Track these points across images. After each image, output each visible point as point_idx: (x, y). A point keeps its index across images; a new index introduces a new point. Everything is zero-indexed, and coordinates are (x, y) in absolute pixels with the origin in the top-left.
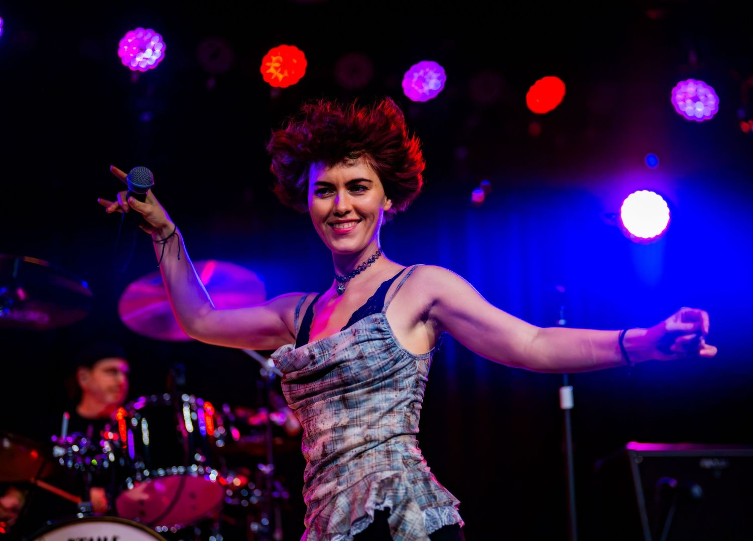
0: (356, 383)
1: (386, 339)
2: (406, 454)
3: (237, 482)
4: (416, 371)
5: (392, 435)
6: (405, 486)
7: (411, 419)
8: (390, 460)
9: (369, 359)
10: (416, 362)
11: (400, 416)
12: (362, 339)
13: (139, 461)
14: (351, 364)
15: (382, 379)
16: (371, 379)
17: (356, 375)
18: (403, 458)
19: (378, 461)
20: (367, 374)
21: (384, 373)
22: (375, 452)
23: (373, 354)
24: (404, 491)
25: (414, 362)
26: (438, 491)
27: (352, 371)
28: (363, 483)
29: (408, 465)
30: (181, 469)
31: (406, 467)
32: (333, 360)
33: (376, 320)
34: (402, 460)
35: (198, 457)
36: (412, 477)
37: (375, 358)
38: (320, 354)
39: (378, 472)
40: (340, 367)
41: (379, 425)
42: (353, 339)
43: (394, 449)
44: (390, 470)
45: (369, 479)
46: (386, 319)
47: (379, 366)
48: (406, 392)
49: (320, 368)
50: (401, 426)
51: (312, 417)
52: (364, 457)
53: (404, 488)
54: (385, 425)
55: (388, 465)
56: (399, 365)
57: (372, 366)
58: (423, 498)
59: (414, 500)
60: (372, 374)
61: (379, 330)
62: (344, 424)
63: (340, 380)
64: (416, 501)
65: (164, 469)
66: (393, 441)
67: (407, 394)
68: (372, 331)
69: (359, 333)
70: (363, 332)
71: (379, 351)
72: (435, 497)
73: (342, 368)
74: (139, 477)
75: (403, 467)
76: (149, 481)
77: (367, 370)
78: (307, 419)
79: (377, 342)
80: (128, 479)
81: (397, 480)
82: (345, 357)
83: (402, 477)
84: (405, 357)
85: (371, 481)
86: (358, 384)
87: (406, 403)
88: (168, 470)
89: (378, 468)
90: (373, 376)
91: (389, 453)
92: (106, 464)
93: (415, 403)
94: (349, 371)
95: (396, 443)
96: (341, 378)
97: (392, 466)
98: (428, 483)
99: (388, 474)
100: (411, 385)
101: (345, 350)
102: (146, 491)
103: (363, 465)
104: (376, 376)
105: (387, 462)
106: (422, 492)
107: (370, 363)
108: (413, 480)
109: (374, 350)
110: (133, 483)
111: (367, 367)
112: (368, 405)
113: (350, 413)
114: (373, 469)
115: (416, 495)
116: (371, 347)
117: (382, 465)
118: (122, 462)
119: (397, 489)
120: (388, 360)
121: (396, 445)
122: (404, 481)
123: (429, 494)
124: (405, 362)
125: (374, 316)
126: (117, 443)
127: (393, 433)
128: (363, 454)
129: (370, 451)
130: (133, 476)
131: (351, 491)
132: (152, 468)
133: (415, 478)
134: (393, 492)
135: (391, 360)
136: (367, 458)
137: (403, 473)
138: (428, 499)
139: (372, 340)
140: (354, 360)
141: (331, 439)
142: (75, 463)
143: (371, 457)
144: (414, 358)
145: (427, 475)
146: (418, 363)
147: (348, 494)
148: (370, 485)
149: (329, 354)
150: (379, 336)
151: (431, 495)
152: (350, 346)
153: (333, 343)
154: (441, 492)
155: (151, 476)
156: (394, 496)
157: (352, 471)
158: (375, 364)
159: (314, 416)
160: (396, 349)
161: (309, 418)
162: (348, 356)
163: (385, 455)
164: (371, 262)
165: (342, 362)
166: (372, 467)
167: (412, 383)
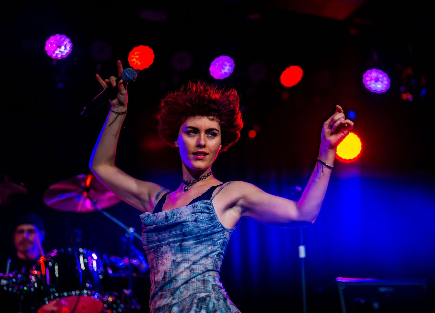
0: (190, 235)
1: (211, 214)
2: (214, 283)
3: (110, 299)
4: (224, 237)
5: (206, 270)
6: (213, 302)
7: (218, 263)
8: (205, 286)
9: (200, 223)
10: (225, 232)
11: (213, 260)
12: (198, 211)
13: (53, 287)
14: (190, 224)
15: (205, 236)
16: (199, 234)
17: (191, 231)
18: (213, 285)
19: (197, 286)
20: (197, 231)
21: (207, 232)
22: (197, 281)
23: (203, 220)
24: (212, 305)
25: (224, 231)
26: (232, 305)
27: (189, 228)
28: (189, 299)
29: (215, 290)
30: (78, 292)
31: (214, 291)
32: (179, 220)
33: (207, 203)
34: (212, 286)
35: (88, 285)
36: (217, 297)
37: (203, 223)
38: (171, 216)
39: (198, 293)
40: (182, 225)
41: (199, 263)
42: (192, 210)
43: (207, 279)
44: (205, 292)
45: (192, 297)
46: (212, 204)
47: (205, 227)
48: (217, 247)
49: (170, 224)
50: (212, 265)
51: (160, 255)
52: (190, 283)
53: (212, 303)
54: (203, 264)
55: (204, 289)
56: (216, 230)
57: (201, 227)
58: (223, 309)
59: (218, 311)
60: (201, 231)
61: (208, 208)
62: (179, 261)
63: (181, 232)
64: (219, 311)
65: (67, 292)
66: (207, 274)
67: (217, 248)
68: (204, 208)
69: (197, 208)
70: (199, 207)
71: (206, 220)
72: (230, 309)
73: (184, 226)
74: (52, 297)
75: (212, 291)
76: (58, 299)
77: (198, 228)
78: (156, 256)
79: (206, 214)
80: (45, 298)
81: (208, 299)
82: (187, 219)
83: (212, 297)
84: (220, 226)
85: (194, 298)
86: (191, 236)
87: (216, 253)
88: (70, 293)
89: (197, 290)
90: (200, 232)
91: (204, 282)
92: (32, 289)
93: (221, 254)
94: (188, 228)
95: (209, 275)
96: (182, 231)
97: (206, 290)
98: (226, 301)
99: (203, 295)
100: (220, 243)
101: (187, 215)
102: (55, 305)
103: (189, 288)
104: (202, 233)
105: (203, 287)
106: (223, 306)
107: (201, 225)
108: (218, 299)
109: (204, 218)
110: (48, 300)
111: (199, 227)
112: (195, 251)
113: (184, 255)
114: (194, 291)
115: (219, 308)
116: (202, 217)
117: (200, 289)
118: (42, 288)
119: (208, 304)
120: (211, 225)
121: (209, 277)
122: (213, 299)
123: (227, 307)
124: (219, 229)
125: (206, 201)
126: (39, 277)
127: (207, 269)
128: (189, 281)
129: (193, 280)
130: (49, 297)
131: (180, 304)
132: (60, 291)
133: (218, 298)
134: (206, 306)
135: (212, 226)
136: (191, 284)
137: (212, 294)
138: (226, 310)
139: (203, 212)
140: (192, 221)
141: (170, 269)
142: (14, 289)
143: (194, 284)
144: (224, 229)
145: (225, 296)
146: (225, 233)
147: (179, 305)
148: (193, 300)
149: (177, 217)
150: (207, 211)
151: (228, 308)
152: (191, 214)
153: (180, 211)
154: (233, 306)
155: (59, 296)
156: (206, 307)
157: (182, 291)
158: (203, 226)
159: (162, 255)
160: (216, 221)
161: (158, 255)
162: (189, 219)
163: (202, 282)
164: (206, 177)
165: (184, 222)
166: (194, 290)
167: (221, 242)
